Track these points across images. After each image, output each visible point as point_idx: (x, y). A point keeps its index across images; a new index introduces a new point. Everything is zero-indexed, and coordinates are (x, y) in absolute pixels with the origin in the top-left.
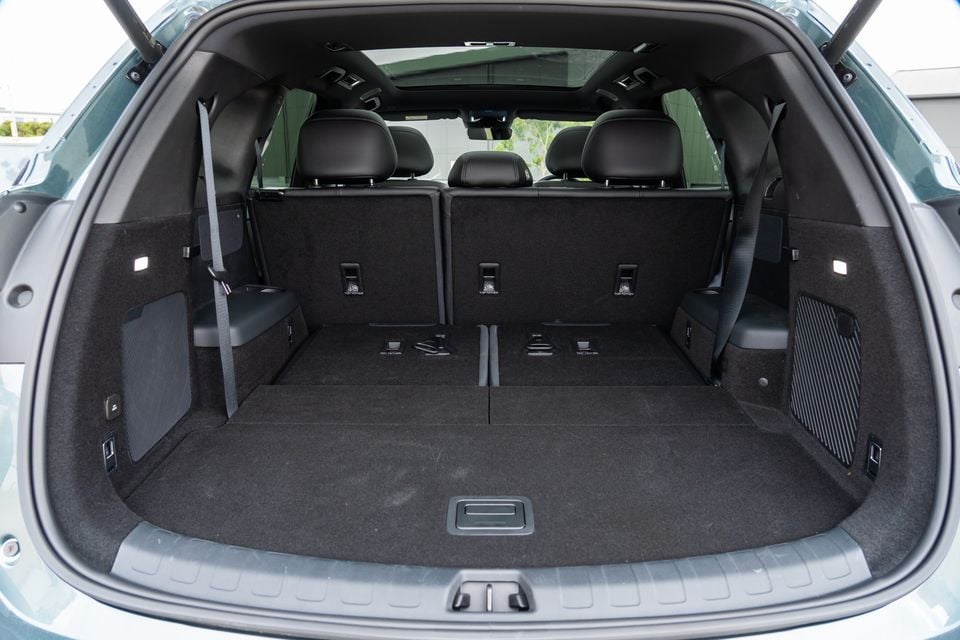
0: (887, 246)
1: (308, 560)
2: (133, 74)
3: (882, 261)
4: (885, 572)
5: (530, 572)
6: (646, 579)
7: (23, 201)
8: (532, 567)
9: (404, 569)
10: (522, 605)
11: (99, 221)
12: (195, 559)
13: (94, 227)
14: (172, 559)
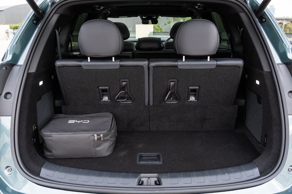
0: (269, 77)
1: (96, 171)
2: (34, 21)
3: (268, 82)
4: (264, 174)
5: (160, 174)
6: (194, 176)
7: (6, 66)
8: (161, 173)
9: (125, 174)
10: (158, 184)
11: (30, 72)
12: (64, 172)
13: (28, 74)
14: (57, 172)
